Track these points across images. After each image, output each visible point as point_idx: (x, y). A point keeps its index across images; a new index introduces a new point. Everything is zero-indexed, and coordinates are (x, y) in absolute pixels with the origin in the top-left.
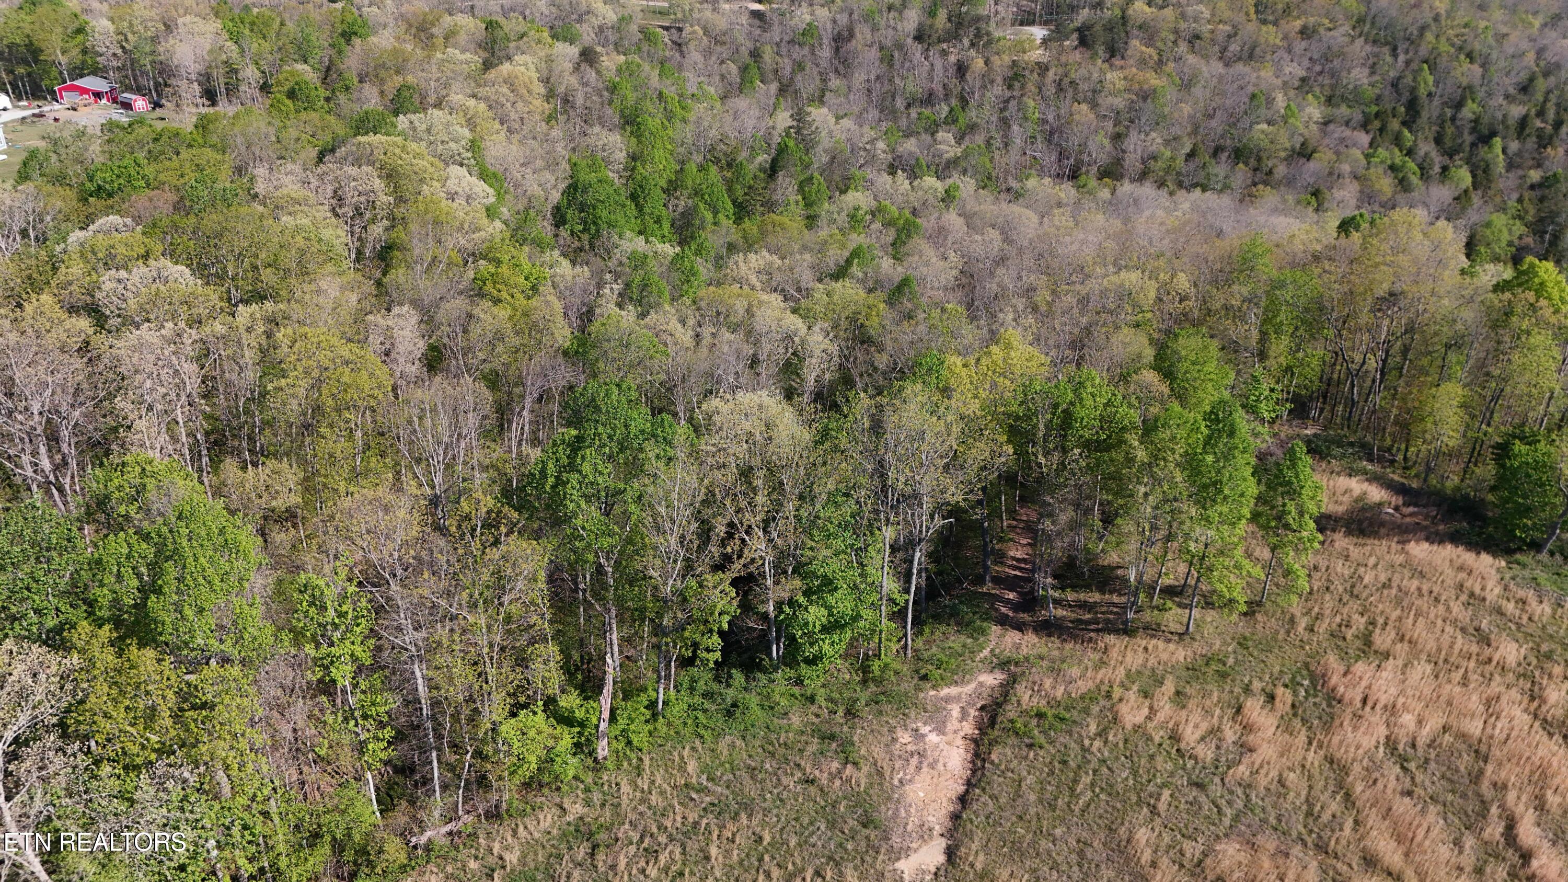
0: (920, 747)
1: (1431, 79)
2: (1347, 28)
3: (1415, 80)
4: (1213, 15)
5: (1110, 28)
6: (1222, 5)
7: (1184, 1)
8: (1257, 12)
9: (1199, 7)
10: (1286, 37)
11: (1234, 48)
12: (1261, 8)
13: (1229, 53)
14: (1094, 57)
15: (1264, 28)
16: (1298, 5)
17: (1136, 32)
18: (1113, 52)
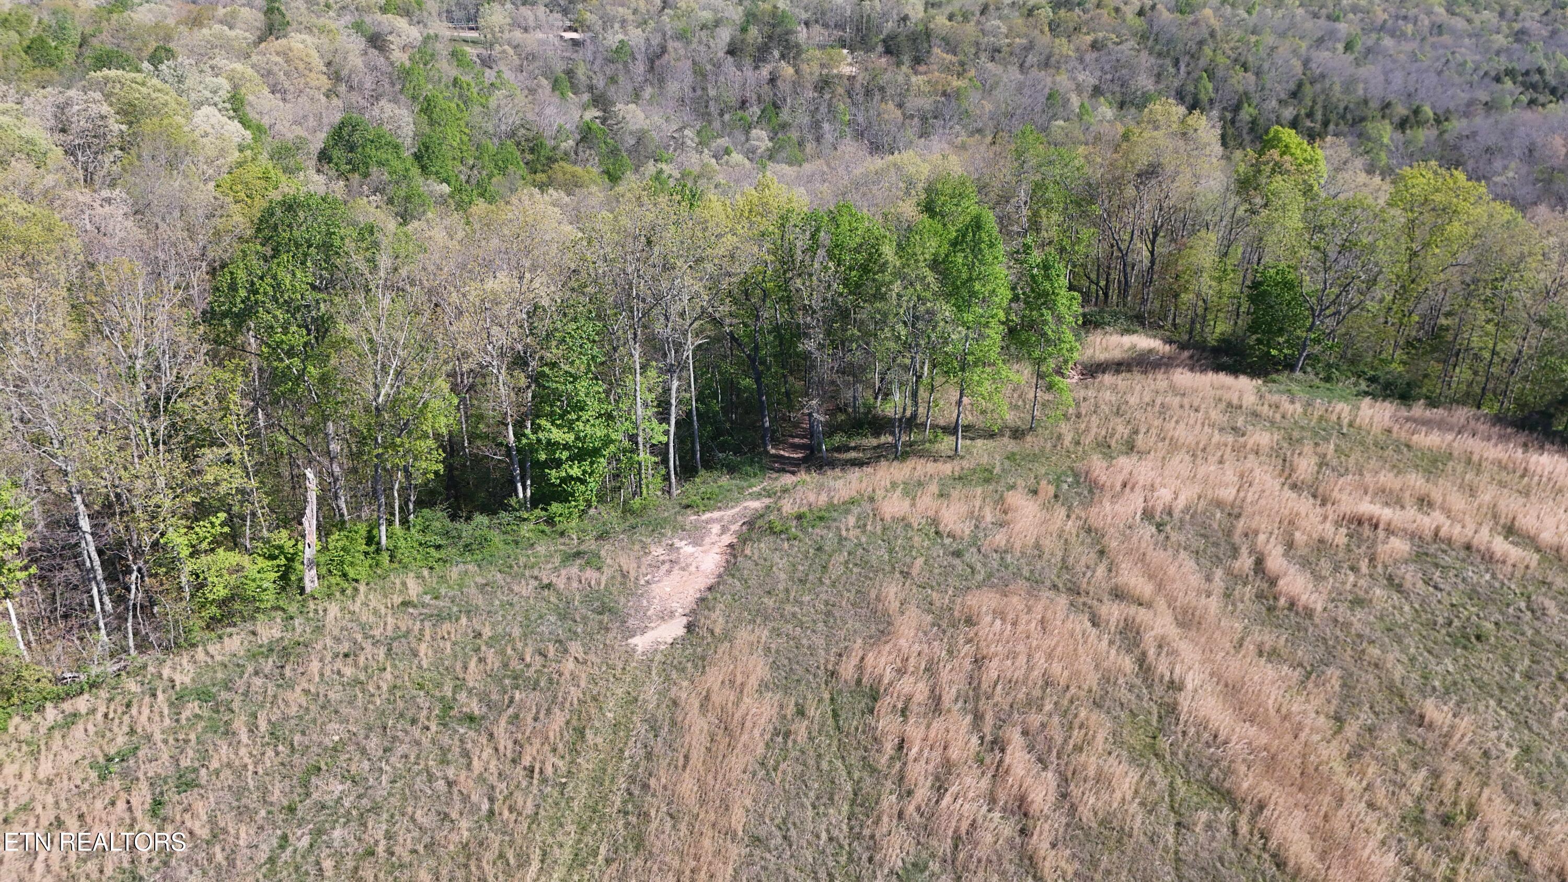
0: (673, 557)
1: (1210, 86)
2: (1132, 43)
3: (1196, 87)
4: (1010, 29)
5: (914, 38)
6: (1018, 21)
7: (983, 19)
8: (1051, 30)
9: (997, 22)
10: (1078, 49)
11: (1031, 59)
12: (1054, 27)
13: (1027, 64)
14: (899, 64)
15: (1057, 41)
16: (1086, 23)
17: (938, 42)
18: (917, 61)
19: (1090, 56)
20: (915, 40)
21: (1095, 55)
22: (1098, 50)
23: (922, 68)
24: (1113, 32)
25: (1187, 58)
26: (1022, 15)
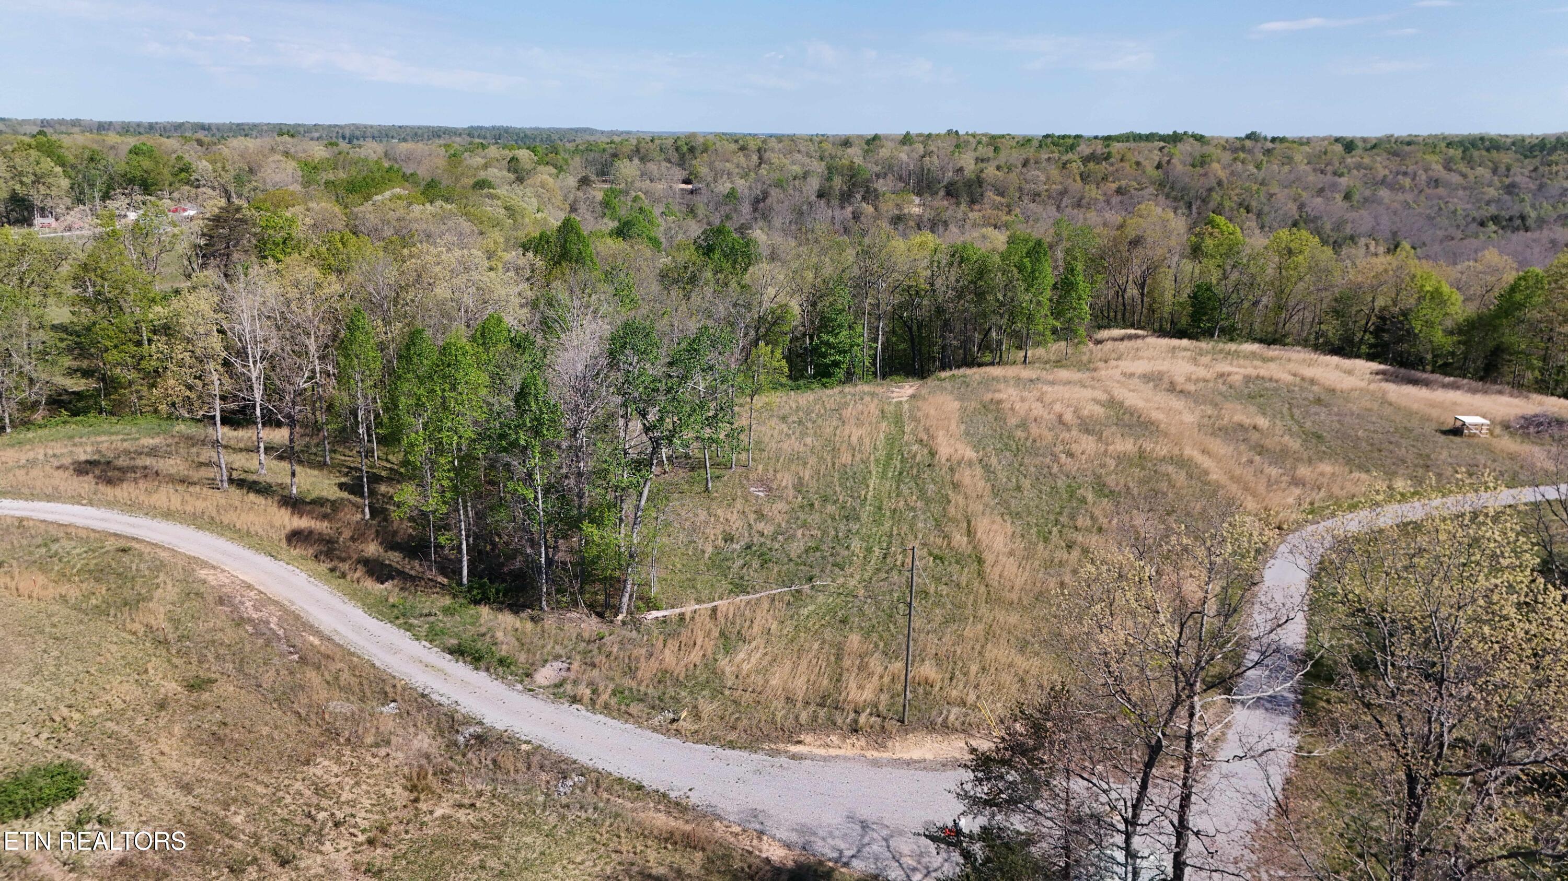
2: (1151, 189)
4: (1048, 178)
5: (969, 184)
6: (1054, 172)
7: (1025, 170)
8: (1082, 179)
9: (1037, 172)
10: (1105, 194)
11: (1066, 201)
12: (1084, 177)
13: (1063, 205)
14: (958, 204)
15: (1087, 187)
16: (1112, 174)
17: (989, 187)
18: (973, 202)
19: (1115, 200)
20: (970, 186)
21: (1120, 198)
22: (1122, 194)
23: (977, 207)
24: (1135, 180)
25: (1199, 202)
26: (1058, 167)
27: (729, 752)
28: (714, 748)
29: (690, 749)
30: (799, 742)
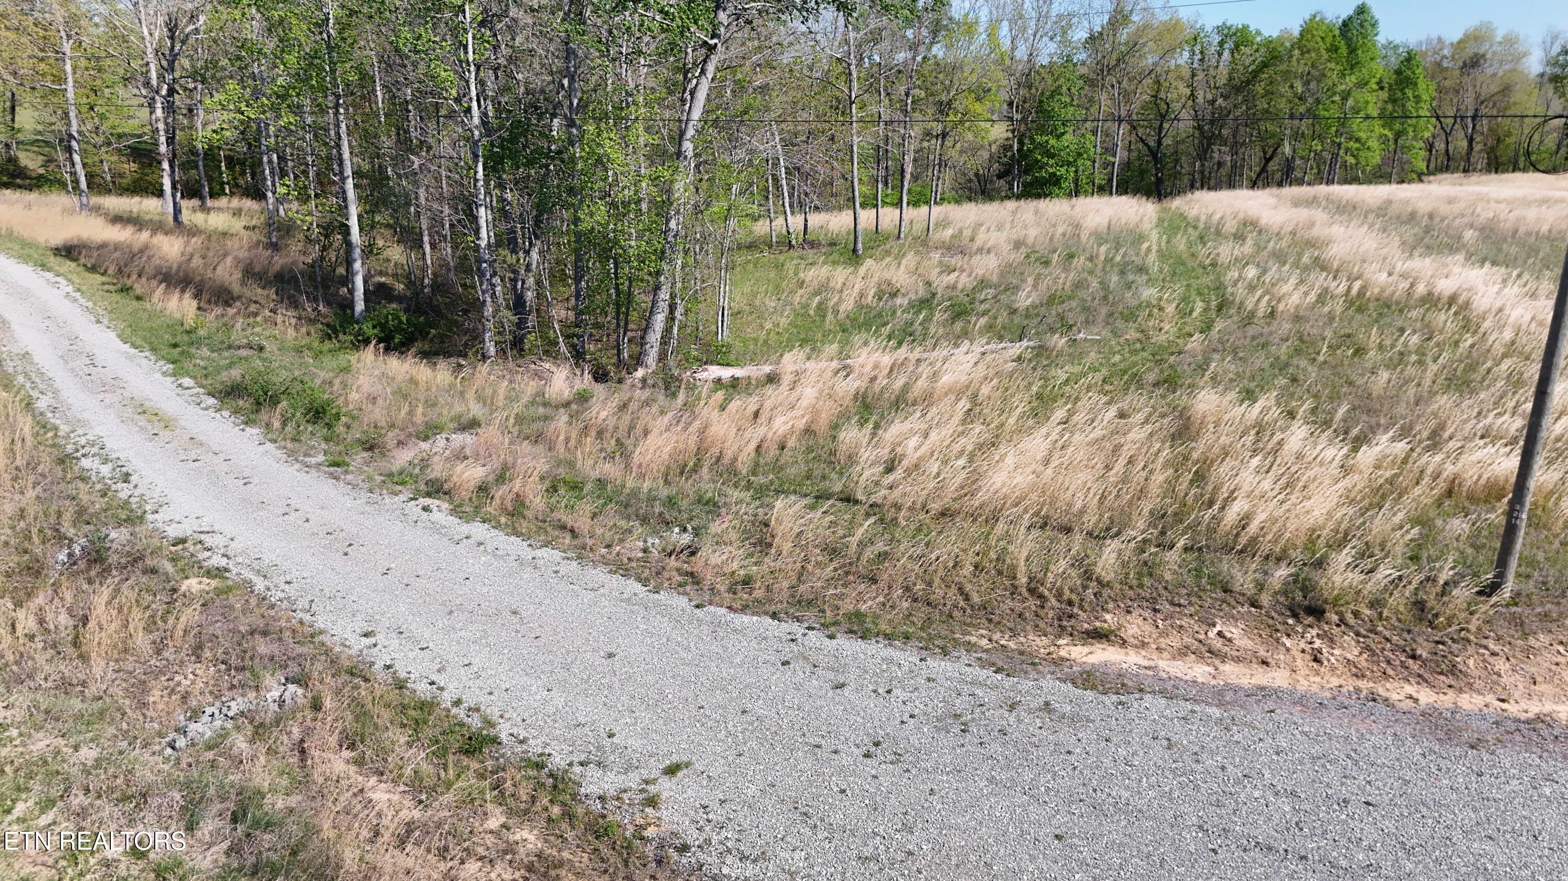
27: (848, 646)
28: (797, 629)
29: (716, 625)
30: (1098, 636)
